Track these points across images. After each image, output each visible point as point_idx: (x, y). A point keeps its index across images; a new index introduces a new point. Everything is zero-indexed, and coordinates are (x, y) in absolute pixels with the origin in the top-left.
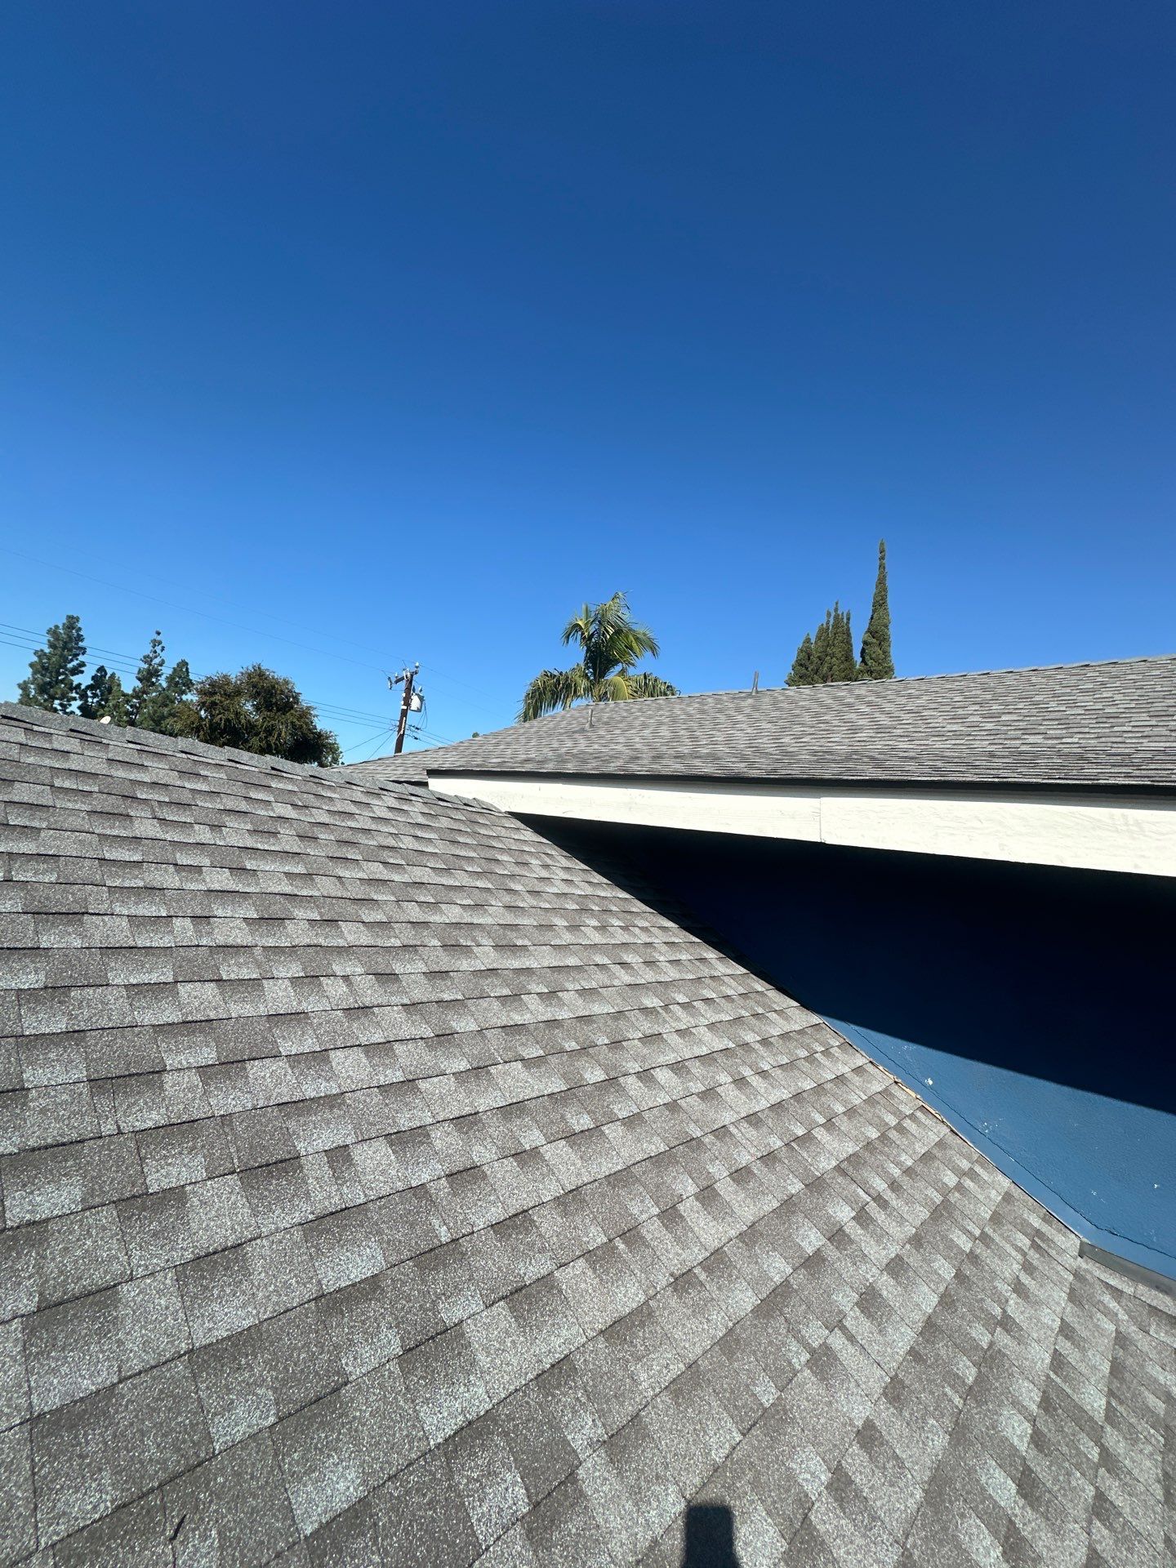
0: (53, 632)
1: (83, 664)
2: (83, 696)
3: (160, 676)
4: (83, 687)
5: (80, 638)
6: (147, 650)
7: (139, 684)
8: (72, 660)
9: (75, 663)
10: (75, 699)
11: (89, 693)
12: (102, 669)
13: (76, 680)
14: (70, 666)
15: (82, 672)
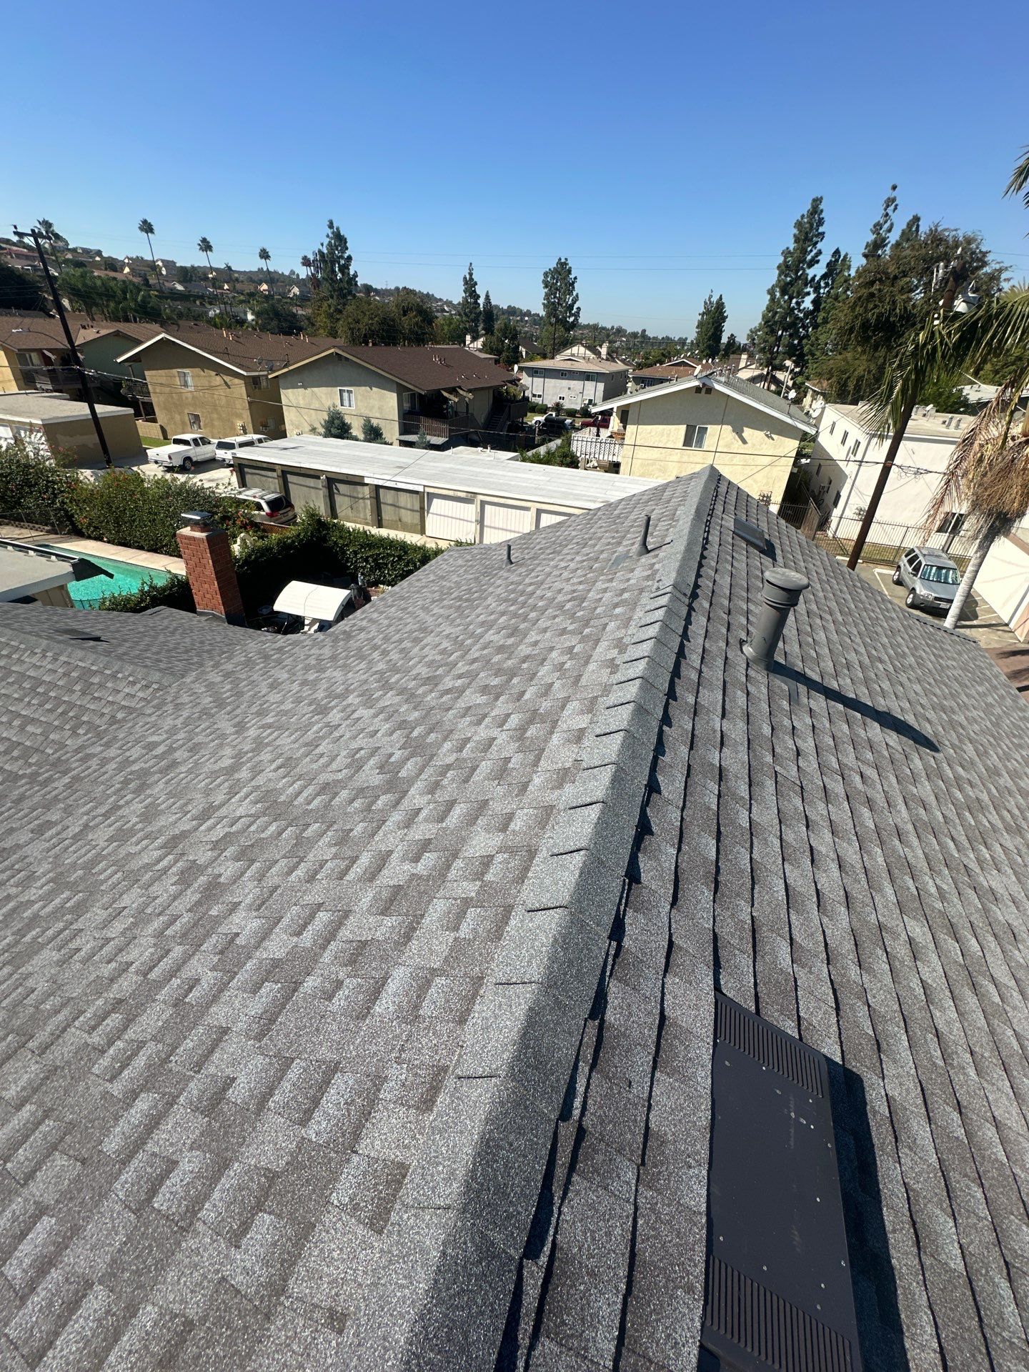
0: (799, 225)
1: (820, 253)
2: (817, 289)
3: (886, 245)
4: (817, 279)
5: (821, 222)
6: (878, 217)
7: (864, 261)
8: (811, 251)
9: (812, 254)
10: (808, 294)
11: (822, 284)
12: (837, 252)
13: (811, 272)
14: (809, 258)
15: (818, 262)
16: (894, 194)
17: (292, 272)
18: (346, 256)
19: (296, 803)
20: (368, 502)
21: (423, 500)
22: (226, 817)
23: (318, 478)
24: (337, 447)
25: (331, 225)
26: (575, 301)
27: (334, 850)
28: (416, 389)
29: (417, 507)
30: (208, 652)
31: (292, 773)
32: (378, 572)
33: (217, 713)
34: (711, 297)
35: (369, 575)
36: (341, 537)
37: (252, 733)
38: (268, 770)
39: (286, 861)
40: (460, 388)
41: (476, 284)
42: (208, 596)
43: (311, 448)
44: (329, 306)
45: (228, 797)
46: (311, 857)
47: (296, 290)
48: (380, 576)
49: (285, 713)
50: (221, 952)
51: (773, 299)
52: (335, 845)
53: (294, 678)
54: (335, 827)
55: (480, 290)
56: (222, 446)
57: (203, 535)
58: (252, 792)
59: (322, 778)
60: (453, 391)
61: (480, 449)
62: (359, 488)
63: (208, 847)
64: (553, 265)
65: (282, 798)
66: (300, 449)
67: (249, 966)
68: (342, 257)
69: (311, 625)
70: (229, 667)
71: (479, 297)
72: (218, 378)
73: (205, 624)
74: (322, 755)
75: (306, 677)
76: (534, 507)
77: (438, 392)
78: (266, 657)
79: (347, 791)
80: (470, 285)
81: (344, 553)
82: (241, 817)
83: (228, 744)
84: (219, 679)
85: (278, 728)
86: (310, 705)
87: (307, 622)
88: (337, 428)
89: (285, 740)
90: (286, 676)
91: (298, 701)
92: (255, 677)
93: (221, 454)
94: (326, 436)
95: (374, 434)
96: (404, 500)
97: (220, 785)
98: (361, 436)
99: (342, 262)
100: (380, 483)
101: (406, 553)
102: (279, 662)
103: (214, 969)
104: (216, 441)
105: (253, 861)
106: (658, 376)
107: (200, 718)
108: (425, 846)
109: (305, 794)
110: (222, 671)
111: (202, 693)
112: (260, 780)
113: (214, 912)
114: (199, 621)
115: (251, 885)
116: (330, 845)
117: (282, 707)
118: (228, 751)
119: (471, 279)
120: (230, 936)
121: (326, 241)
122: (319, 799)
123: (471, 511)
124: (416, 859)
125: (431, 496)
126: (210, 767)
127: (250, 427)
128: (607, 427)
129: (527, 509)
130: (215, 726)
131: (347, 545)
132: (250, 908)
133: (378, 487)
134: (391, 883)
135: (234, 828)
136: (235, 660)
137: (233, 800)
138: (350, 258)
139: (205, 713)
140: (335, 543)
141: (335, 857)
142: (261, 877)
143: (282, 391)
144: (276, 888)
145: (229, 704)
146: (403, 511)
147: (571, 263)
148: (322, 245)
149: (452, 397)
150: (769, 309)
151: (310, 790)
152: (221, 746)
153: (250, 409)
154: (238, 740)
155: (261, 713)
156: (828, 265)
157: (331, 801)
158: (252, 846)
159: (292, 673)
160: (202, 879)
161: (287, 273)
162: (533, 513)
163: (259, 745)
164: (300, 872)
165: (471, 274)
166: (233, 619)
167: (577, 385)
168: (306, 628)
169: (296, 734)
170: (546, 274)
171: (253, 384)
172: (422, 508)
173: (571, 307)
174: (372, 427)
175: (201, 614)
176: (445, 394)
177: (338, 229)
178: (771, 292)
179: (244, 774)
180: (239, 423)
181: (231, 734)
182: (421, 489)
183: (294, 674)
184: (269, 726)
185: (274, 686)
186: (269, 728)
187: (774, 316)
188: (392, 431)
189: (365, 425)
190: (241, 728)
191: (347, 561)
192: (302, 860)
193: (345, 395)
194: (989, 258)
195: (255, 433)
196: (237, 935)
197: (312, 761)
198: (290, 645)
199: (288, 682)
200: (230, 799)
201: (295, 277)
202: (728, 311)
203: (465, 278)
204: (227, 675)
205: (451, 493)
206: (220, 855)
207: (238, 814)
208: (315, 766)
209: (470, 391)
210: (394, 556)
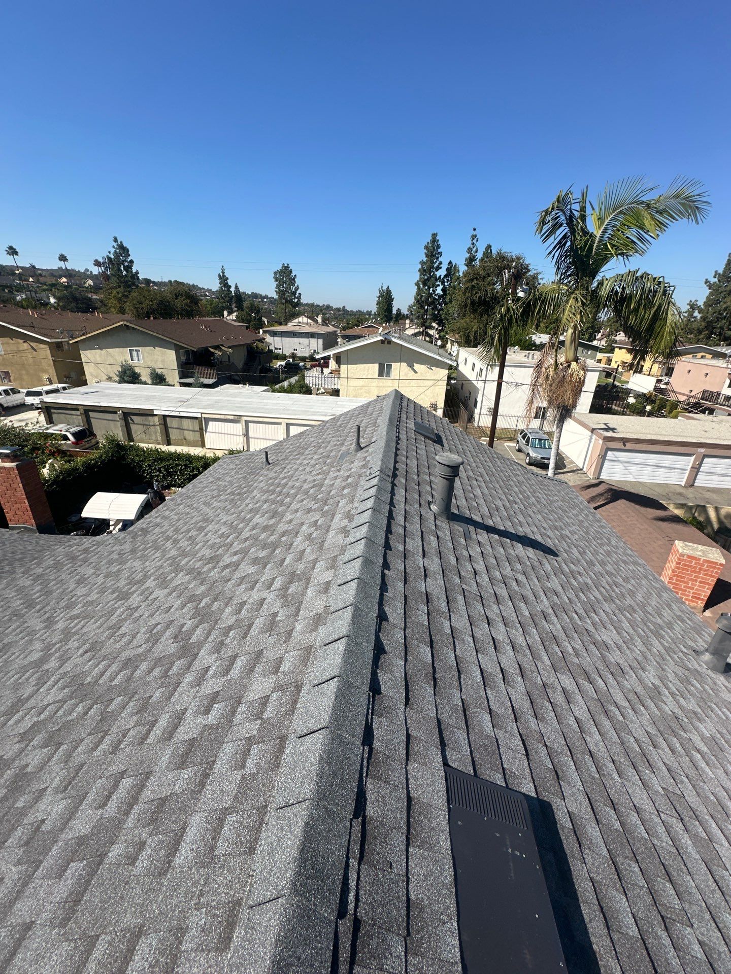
5: (439, 246)
8: (436, 262)
12: (450, 263)
13: (438, 274)
15: (441, 268)
16: (475, 233)
17: (87, 270)
18: (129, 260)
19: (101, 682)
20: (158, 428)
21: (202, 423)
22: (33, 708)
23: (116, 413)
24: (130, 390)
25: (116, 240)
26: (297, 288)
27: (135, 718)
28: (190, 348)
29: (197, 428)
30: (20, 560)
31: (97, 656)
32: (169, 479)
33: (26, 613)
34: (382, 287)
35: (163, 481)
36: (137, 455)
37: (60, 625)
38: (75, 656)
39: (91, 737)
40: (222, 345)
41: (227, 279)
42: (19, 513)
43: (107, 391)
44: (118, 293)
45: (36, 688)
46: (115, 729)
47: (90, 282)
48: (172, 481)
49: (92, 603)
50: (27, 843)
51: (419, 288)
52: (137, 713)
53: (99, 572)
54: (137, 697)
55: (230, 282)
56: (29, 394)
57: (14, 464)
58: (60, 679)
59: (124, 656)
60: (217, 347)
61: (241, 385)
62: (150, 418)
63: (16, 739)
64: (279, 268)
65: (89, 679)
66: (98, 393)
67: (54, 851)
68: (126, 261)
69: (116, 525)
70: (39, 571)
71: (230, 287)
72: (26, 345)
73: (17, 536)
74: (124, 635)
75: (110, 570)
76: (284, 422)
77: (206, 349)
78: (73, 558)
79: (146, 663)
80: (223, 279)
81: (141, 466)
82: (49, 705)
83: (38, 639)
84: (29, 583)
85: (85, 618)
86: (113, 593)
87: (112, 523)
88: (129, 376)
89: (91, 627)
90: (91, 571)
91: (102, 592)
92: (63, 576)
93: (29, 400)
94: (120, 382)
95: (159, 379)
96: (186, 424)
97: (29, 678)
98: (149, 381)
99: (126, 264)
100: (167, 413)
101: (191, 462)
102: (85, 561)
103: (18, 863)
104: (25, 391)
105: (60, 744)
106: (356, 334)
107: (10, 620)
108: (214, 698)
109: (109, 673)
110: (31, 575)
111: (12, 597)
112: (68, 667)
113: (20, 804)
114: (11, 534)
115: (56, 768)
116: (132, 714)
117: (89, 599)
118: (38, 645)
119: (224, 276)
120: (35, 825)
121: (113, 250)
122: (122, 674)
123: (238, 428)
124: (207, 712)
125: (207, 420)
126: (20, 662)
127: (55, 379)
128: (328, 367)
129: (279, 424)
130: (26, 625)
131: (142, 461)
132: (56, 791)
133: (165, 417)
134: (186, 738)
135: (42, 716)
136: (45, 564)
137: (41, 690)
138: (132, 262)
139: (17, 614)
140: (133, 460)
141: (137, 724)
142: (68, 756)
143: (81, 352)
144: (82, 765)
145: (38, 603)
146: (186, 432)
147: (291, 267)
148: (110, 252)
149: (216, 352)
150: (418, 294)
151: (114, 667)
152: (31, 642)
153: (55, 365)
154: (47, 634)
155: (70, 606)
156: (447, 270)
157: (132, 674)
158: (59, 730)
159: (97, 568)
160: (9, 774)
161: (82, 271)
162: (283, 426)
163: (67, 635)
164: (104, 746)
165: (223, 273)
166: (43, 529)
167: (305, 341)
168: (111, 528)
169: (101, 620)
170: (275, 273)
171: (56, 348)
172: (201, 429)
173: (294, 293)
174: (157, 374)
175: (13, 528)
176: (212, 350)
177: (121, 242)
178: (417, 284)
179: (53, 663)
180: (45, 377)
181: (40, 630)
182: (199, 415)
183: (99, 569)
184: (76, 617)
185: (81, 581)
186: (76, 619)
187: (421, 298)
188: (173, 376)
189: (151, 374)
190: (50, 622)
191: (144, 472)
192: (106, 733)
193: (134, 353)
194: (530, 267)
195: (60, 383)
196: (43, 821)
197: (116, 642)
198: (94, 545)
199: (94, 576)
200: (38, 690)
201: (89, 273)
202: (394, 295)
203: (219, 275)
204: (36, 579)
205: (222, 417)
206: (27, 745)
207: (45, 702)
208: (118, 646)
209: (229, 347)
210: (181, 465)
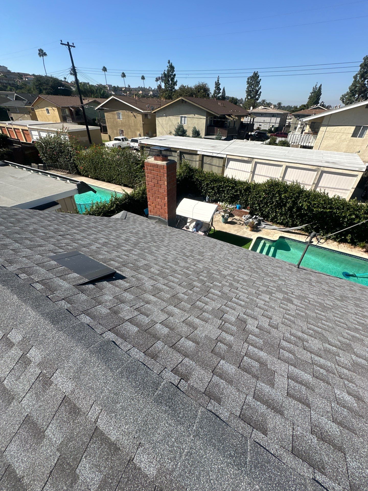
18: (173, 74)
20: (198, 163)
21: (225, 161)
23: (176, 151)
24: (182, 139)
29: (221, 165)
32: (217, 195)
40: (232, 115)
43: (170, 140)
47: (151, 93)
56: (133, 141)
60: (229, 115)
61: (245, 140)
62: (195, 156)
66: (167, 140)
72: (132, 114)
76: (285, 165)
77: (224, 115)
88: (181, 132)
93: (132, 144)
94: (176, 135)
95: (196, 134)
96: (215, 161)
98: (191, 135)
99: (172, 77)
100: (204, 153)
104: (130, 140)
123: (249, 167)
125: (229, 160)
127: (142, 134)
129: (281, 166)
133: (203, 155)
138: (175, 75)
143: (157, 118)
146: (214, 167)
148: (165, 71)
149: (230, 118)
153: (143, 127)
162: (284, 168)
167: (268, 119)
171: (145, 116)
172: (224, 164)
174: (196, 131)
176: (227, 117)
177: (171, 63)
180: (138, 133)
182: (224, 156)
188: (203, 133)
189: (193, 130)
193: (183, 119)
195: (144, 136)
205: (240, 158)
209: (236, 116)
